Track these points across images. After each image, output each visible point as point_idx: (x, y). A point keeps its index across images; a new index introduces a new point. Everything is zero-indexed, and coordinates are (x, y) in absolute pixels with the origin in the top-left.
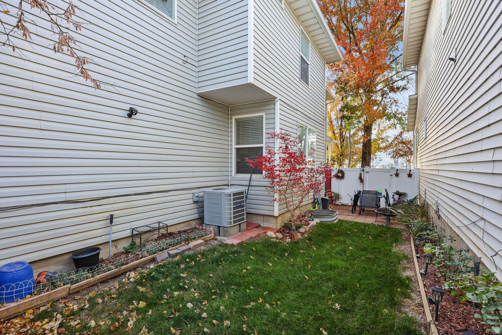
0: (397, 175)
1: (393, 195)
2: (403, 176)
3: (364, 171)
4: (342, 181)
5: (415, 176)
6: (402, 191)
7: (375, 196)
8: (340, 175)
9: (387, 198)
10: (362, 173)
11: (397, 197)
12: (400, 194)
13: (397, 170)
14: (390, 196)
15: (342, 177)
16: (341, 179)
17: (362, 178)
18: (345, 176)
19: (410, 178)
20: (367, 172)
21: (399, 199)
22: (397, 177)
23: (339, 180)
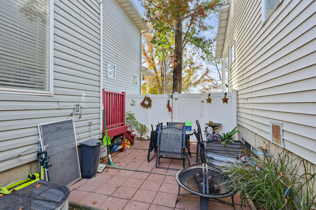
0: (209, 101)
1: (206, 128)
2: (217, 102)
3: (172, 98)
4: (149, 110)
5: (232, 101)
6: (215, 121)
7: (180, 133)
8: (147, 103)
9: (198, 135)
10: (171, 100)
11: (210, 130)
12: (215, 127)
13: (209, 95)
14: (203, 129)
15: (149, 105)
16: (147, 108)
17: (171, 105)
18: (153, 104)
19: (225, 103)
20: (176, 99)
21: (214, 133)
22: (209, 103)
23: (146, 108)
